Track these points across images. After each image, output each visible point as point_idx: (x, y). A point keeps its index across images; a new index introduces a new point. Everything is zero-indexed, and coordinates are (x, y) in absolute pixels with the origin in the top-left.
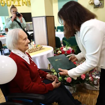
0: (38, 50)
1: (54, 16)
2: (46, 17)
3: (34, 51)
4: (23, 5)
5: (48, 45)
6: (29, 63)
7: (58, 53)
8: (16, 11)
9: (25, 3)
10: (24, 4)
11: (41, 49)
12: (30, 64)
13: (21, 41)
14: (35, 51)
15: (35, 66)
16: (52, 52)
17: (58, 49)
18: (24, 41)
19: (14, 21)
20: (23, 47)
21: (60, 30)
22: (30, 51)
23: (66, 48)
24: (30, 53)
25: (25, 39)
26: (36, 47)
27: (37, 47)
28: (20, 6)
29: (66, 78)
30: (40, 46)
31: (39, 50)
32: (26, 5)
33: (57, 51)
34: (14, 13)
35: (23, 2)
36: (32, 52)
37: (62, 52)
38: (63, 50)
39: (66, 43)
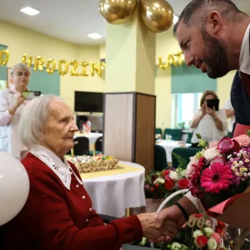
0: (106, 168)
1: (155, 97)
2: (137, 95)
3: (94, 169)
4: (93, 75)
6: (67, 185)
7: (155, 182)
9: (97, 71)
10: (95, 72)
11: (113, 166)
12: (69, 188)
14: (97, 170)
15: (84, 197)
16: (141, 178)
17: (158, 174)
21: (170, 137)
22: (86, 167)
23: (178, 173)
24: (84, 172)
25: (65, 120)
26: (101, 160)
27: (103, 159)
30: (112, 160)
31: (109, 169)
32: (100, 75)
33: (154, 178)
35: (93, 69)
36: (89, 172)
37: (166, 181)
38: (169, 178)
39: (179, 161)
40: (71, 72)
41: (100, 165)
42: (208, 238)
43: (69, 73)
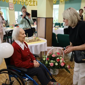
3: (33, 41)
5: (45, 38)
8: (26, 11)
13: (21, 35)
18: (22, 35)
19: (24, 19)
20: (21, 39)
25: (23, 34)
28: (35, 5)
29: (50, 63)
31: (37, 41)
34: (24, 13)
36: (31, 42)
40: (30, 4)
41: (34, 40)
42: (60, 60)
43: (29, 4)
